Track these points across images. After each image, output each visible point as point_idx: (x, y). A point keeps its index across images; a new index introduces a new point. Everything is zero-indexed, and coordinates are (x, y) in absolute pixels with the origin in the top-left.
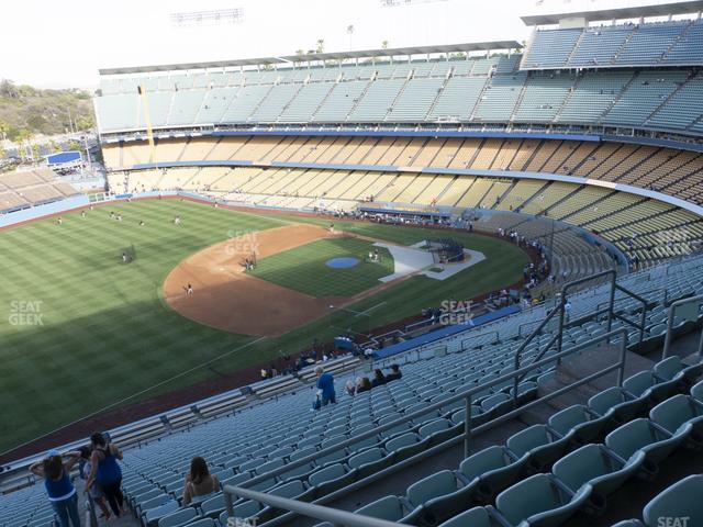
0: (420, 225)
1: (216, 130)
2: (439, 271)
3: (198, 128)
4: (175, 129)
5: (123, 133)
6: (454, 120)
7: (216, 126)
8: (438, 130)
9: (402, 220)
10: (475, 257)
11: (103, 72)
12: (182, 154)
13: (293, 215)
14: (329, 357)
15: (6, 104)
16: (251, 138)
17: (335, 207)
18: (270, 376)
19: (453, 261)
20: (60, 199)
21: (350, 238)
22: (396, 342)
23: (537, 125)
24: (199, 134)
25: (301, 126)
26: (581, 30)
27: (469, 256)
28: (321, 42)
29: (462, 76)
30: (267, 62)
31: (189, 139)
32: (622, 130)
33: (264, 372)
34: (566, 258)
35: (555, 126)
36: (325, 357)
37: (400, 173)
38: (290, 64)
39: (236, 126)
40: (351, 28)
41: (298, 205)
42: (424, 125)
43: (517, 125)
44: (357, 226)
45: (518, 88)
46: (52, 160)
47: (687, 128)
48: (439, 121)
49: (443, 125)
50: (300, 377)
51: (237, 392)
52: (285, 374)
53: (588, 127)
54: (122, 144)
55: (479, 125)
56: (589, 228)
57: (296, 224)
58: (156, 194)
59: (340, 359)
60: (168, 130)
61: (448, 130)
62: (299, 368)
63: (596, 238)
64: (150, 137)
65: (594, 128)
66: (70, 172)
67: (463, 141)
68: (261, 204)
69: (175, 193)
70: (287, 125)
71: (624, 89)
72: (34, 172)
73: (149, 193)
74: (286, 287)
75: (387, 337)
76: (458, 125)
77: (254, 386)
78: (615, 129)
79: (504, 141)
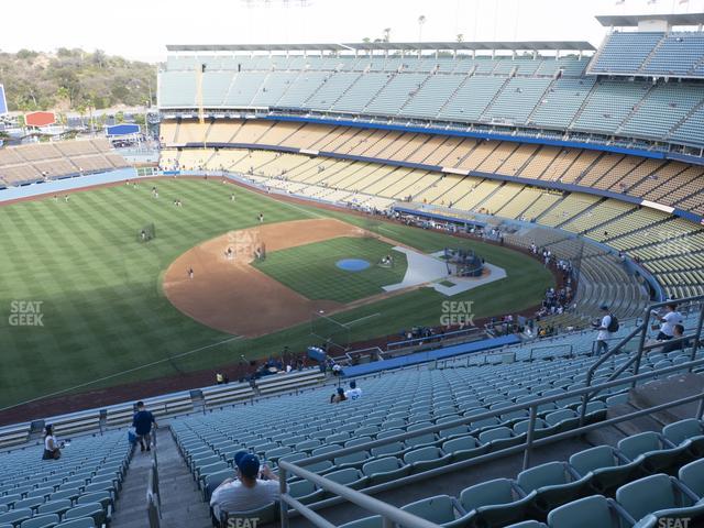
0: (451, 232)
1: (271, 113)
2: (449, 285)
3: (253, 111)
4: (232, 110)
5: (181, 110)
6: (509, 123)
7: (271, 110)
8: (490, 132)
9: (433, 225)
10: (496, 273)
11: (170, 48)
12: (235, 136)
13: (325, 208)
14: (294, 368)
15: (94, 73)
16: (305, 124)
17: (369, 204)
18: (226, 381)
19: (470, 275)
20: (109, 170)
21: (372, 238)
22: (373, 359)
23: (597, 135)
24: (253, 117)
25: (353, 116)
26: (662, 34)
27: (489, 272)
28: (387, 30)
29: (526, 76)
30: (333, 48)
31: (244, 121)
32: (689, 149)
33: (219, 377)
34: (596, 286)
35: (617, 138)
36: (289, 368)
37: (446, 174)
38: (353, 52)
39: (291, 111)
40: (422, 18)
41: (333, 198)
42: (477, 125)
44: (384, 226)
45: (584, 94)
46: (111, 131)
48: (492, 123)
49: (497, 126)
50: (255, 386)
51: (185, 394)
52: (241, 381)
53: (653, 142)
54: (179, 121)
55: (535, 130)
56: (632, 254)
57: (324, 218)
58: (203, 173)
59: (305, 371)
60: (225, 110)
61: (501, 133)
62: (258, 376)
63: (636, 267)
65: (660, 143)
66: (128, 144)
67: (518, 145)
68: (299, 194)
69: (220, 174)
70: (339, 114)
71: (700, 103)
72: (91, 142)
73: (196, 172)
74: (286, 285)
75: (364, 353)
76: (513, 129)
77: (205, 390)
78: (682, 147)
79: (561, 149)
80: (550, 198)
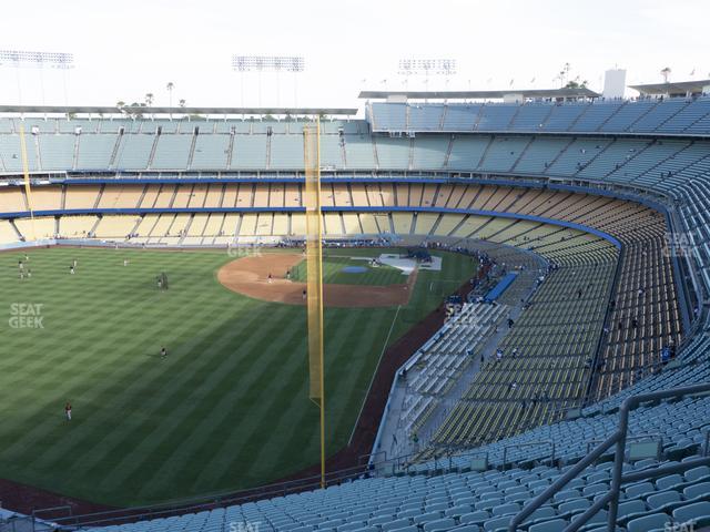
1: (68, 178)
3: (46, 176)
7: (69, 173)
23: (394, 172)
24: (47, 182)
26: (405, 104)
32: (463, 175)
38: (125, 115)
39: (91, 174)
40: (171, 84)
43: (379, 173)
45: (368, 145)
47: (511, 171)
64: (26, 182)
65: (438, 173)
67: (331, 186)
70: (159, 173)
71: (450, 146)
76: (332, 173)
78: (457, 174)
79: (366, 185)
80: (383, 219)
